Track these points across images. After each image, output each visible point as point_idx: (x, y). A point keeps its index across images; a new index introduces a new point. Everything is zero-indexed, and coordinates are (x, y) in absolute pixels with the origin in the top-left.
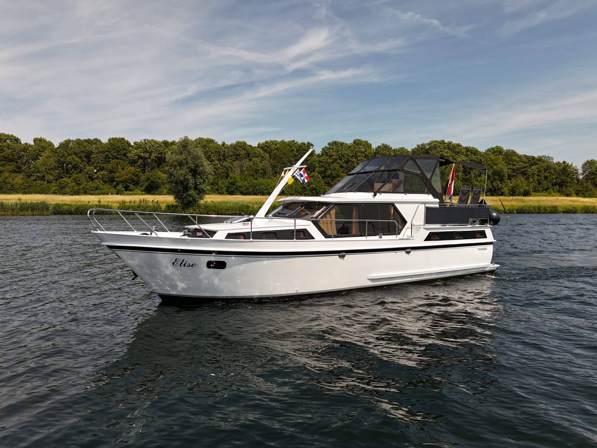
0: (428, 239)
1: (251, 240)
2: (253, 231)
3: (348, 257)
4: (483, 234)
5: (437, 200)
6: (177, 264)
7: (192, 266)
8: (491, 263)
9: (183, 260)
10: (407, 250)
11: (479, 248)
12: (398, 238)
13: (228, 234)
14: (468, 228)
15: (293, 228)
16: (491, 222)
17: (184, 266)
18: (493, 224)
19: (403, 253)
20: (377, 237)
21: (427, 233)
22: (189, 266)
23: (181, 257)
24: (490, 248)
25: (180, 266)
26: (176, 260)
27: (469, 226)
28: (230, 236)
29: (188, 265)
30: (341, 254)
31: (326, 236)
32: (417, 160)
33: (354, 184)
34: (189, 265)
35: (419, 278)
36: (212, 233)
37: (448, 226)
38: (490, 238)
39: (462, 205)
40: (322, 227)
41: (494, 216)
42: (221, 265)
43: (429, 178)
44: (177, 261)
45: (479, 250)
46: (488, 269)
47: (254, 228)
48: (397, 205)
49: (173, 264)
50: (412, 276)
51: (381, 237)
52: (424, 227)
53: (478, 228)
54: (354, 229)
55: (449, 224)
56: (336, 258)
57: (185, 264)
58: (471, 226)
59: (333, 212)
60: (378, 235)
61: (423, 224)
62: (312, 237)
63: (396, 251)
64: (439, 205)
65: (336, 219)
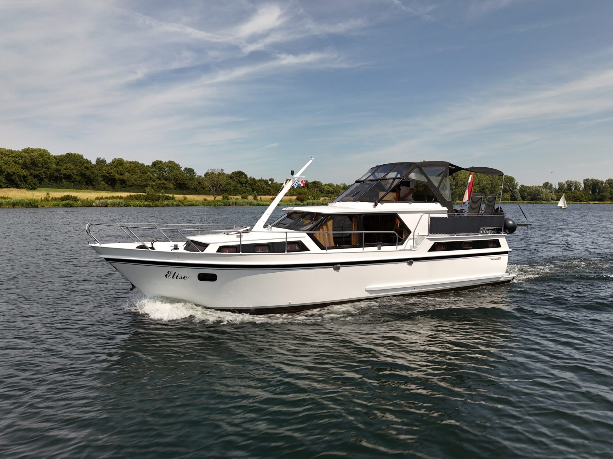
0: (432, 249)
1: (241, 253)
2: (242, 244)
3: (343, 269)
4: (497, 244)
5: (446, 209)
6: (170, 277)
7: (184, 278)
8: (507, 272)
9: (175, 273)
10: (409, 261)
11: (492, 258)
12: (398, 249)
13: (220, 246)
14: (479, 237)
15: (284, 240)
16: (507, 231)
17: (176, 278)
18: (508, 232)
19: (405, 264)
20: (375, 249)
21: (432, 243)
22: (181, 278)
23: (173, 269)
24: (505, 257)
25: (173, 278)
26: (168, 272)
27: (480, 235)
28: (221, 249)
29: (180, 278)
30: (336, 266)
31: (322, 247)
32: (423, 168)
33: (358, 192)
34: (181, 277)
35: (422, 290)
36: (205, 246)
37: (455, 236)
38: (505, 246)
39: (474, 214)
40: (318, 238)
41: (509, 224)
42: (212, 278)
43: (437, 186)
44: (169, 273)
45: (492, 259)
46: (502, 279)
48: (401, 215)
49: (166, 276)
50: (414, 288)
51: (380, 249)
52: (428, 237)
53: (490, 236)
54: (354, 240)
55: (457, 234)
56: (330, 270)
57: (177, 276)
58: (482, 235)
59: (330, 223)
60: (377, 246)
61: (427, 234)
62: (306, 249)
63: (396, 263)
64: (448, 215)
65: (333, 231)
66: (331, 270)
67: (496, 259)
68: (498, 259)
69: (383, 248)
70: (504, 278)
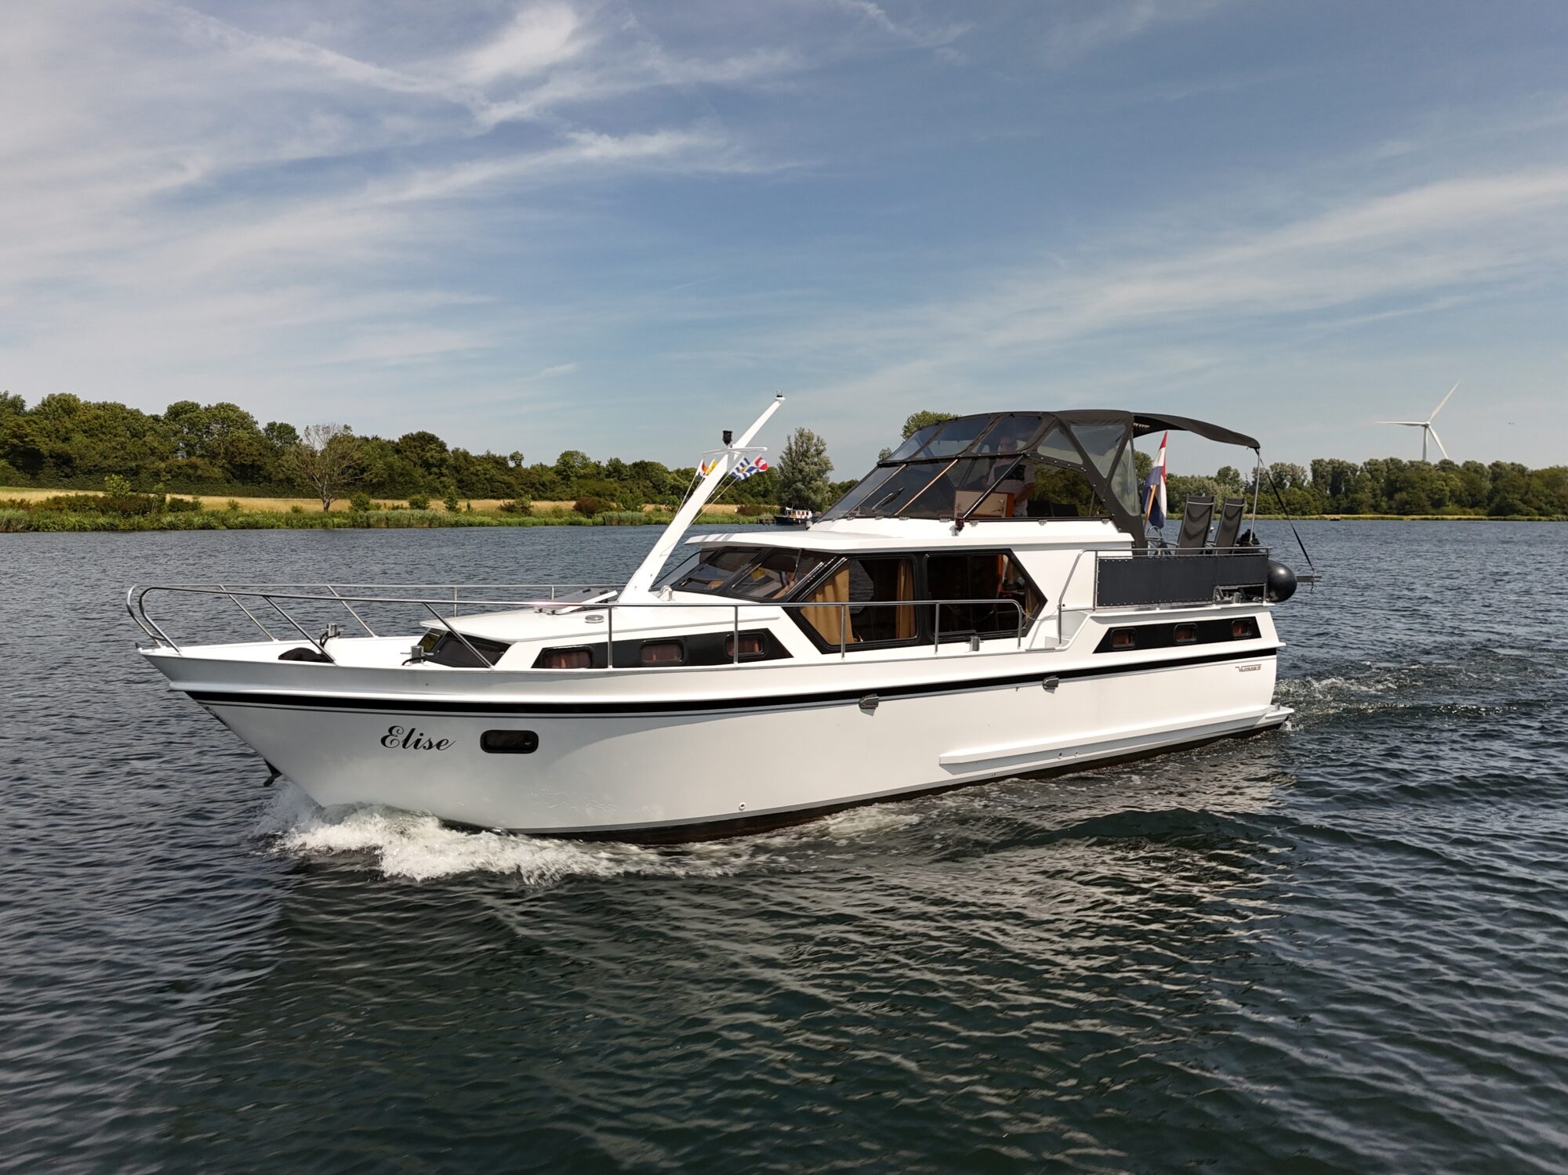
0: (1104, 647)
1: (610, 669)
2: (613, 639)
3: (885, 706)
4: (1250, 629)
5: (1128, 537)
6: (395, 743)
7: (438, 745)
8: (1273, 702)
9: (413, 730)
10: (1050, 680)
11: (1240, 665)
12: (1023, 649)
13: (544, 649)
14: (1211, 612)
15: (731, 628)
16: (1273, 594)
17: (415, 747)
18: (1276, 598)
19: (1037, 689)
20: (963, 648)
21: (1103, 629)
22: (431, 746)
23: (405, 721)
24: (1270, 664)
25: (404, 746)
26: (390, 730)
27: (1215, 607)
28: (548, 657)
29: (427, 745)
30: (867, 698)
31: (824, 647)
32: (1073, 428)
33: (900, 492)
34: (431, 744)
35: (1078, 756)
36: (496, 649)
37: (1158, 611)
38: (1269, 637)
39: (1192, 549)
40: (812, 622)
41: (1279, 576)
42: (526, 743)
43: (1105, 477)
44: (394, 732)
45: (1241, 670)
46: (1262, 722)
47: (617, 632)
48: (1020, 555)
49: (383, 741)
50: (1060, 752)
51: (977, 649)
52: (1095, 614)
53: (1235, 609)
54: (904, 624)
55: (1162, 605)
56: (852, 711)
57: (418, 741)
58: (1219, 607)
59: (843, 579)
60: (968, 641)
61: (1091, 606)
62: (784, 653)
63: (1017, 685)
64: (1134, 553)
65: (851, 600)
66: (853, 709)
67: (1249, 670)
68: (1255, 669)
69: (987, 646)
70: (1267, 718)
